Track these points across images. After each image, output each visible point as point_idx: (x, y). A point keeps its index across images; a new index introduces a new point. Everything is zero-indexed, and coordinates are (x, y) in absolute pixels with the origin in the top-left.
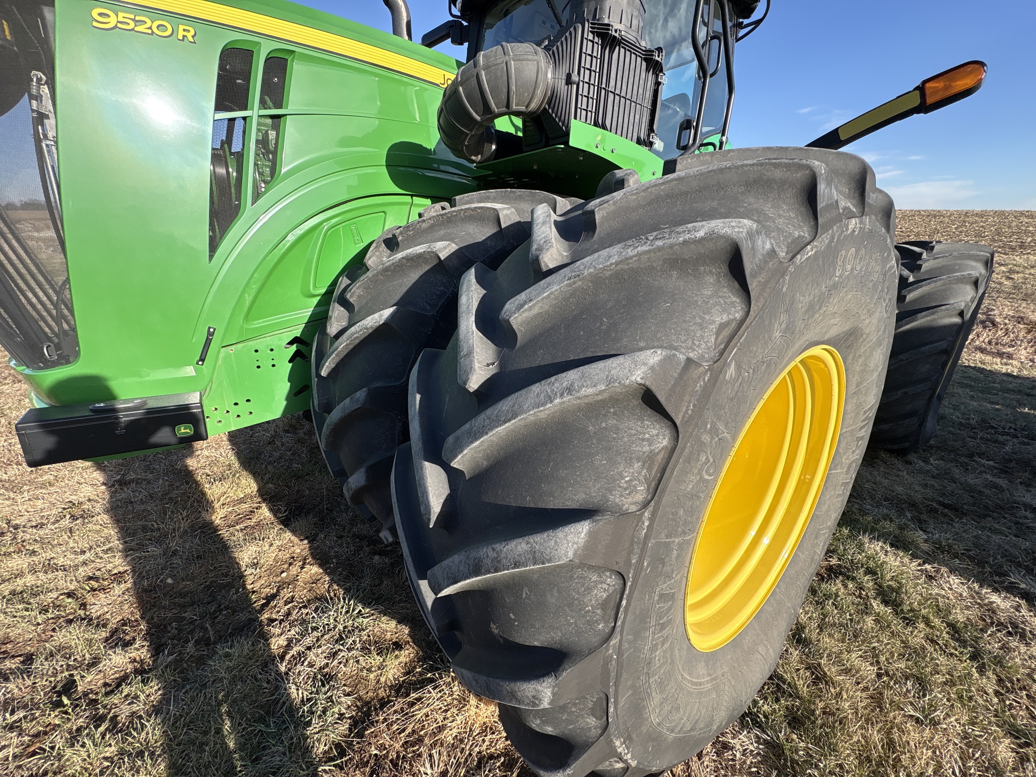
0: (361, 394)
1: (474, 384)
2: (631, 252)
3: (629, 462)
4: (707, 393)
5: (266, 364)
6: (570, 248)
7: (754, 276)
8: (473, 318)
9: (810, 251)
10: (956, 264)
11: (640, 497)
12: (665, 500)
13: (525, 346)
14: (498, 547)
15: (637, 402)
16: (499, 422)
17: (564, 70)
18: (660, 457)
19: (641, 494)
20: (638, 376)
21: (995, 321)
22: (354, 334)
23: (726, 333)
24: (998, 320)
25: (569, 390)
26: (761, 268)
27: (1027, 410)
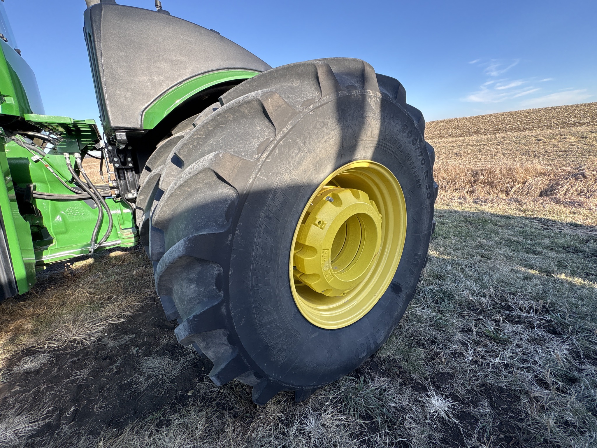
27: (563, 276)
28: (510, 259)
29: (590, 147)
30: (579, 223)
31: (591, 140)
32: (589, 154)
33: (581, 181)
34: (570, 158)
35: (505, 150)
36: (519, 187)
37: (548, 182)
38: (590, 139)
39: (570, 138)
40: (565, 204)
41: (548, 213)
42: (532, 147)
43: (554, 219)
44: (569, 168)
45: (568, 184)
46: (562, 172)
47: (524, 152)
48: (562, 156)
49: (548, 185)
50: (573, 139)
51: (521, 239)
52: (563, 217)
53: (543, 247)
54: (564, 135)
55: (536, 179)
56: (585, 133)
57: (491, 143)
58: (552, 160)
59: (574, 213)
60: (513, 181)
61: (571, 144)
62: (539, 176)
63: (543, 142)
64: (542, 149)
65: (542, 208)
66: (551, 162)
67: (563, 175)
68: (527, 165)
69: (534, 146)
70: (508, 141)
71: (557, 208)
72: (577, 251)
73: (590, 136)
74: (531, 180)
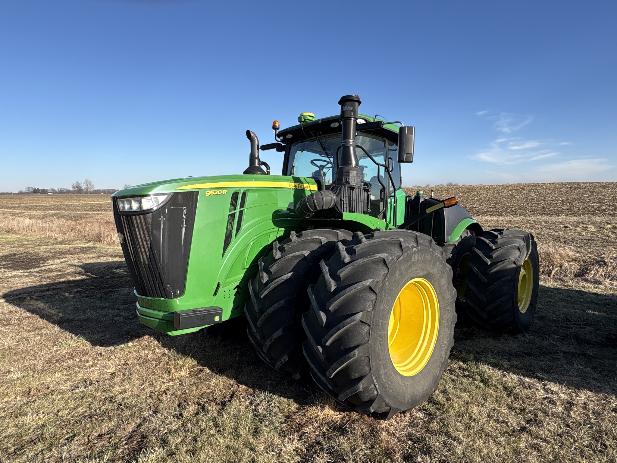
0: (282, 302)
1: (332, 290)
2: (365, 260)
3: (368, 302)
4: (382, 287)
5: (227, 296)
6: (350, 257)
7: (389, 264)
8: (329, 275)
9: (402, 258)
10: (511, 241)
11: (371, 309)
12: (376, 310)
13: (343, 281)
14: (343, 322)
15: (369, 290)
16: (341, 296)
17: (339, 197)
18: (374, 301)
19: (371, 308)
20: (368, 284)
21: (605, 261)
22: (278, 282)
23: (384, 276)
24: (606, 261)
25: (356, 288)
26: (390, 263)
27: (590, 312)
28: (565, 306)
29: (607, 238)
30: (599, 293)
31: (608, 232)
32: (607, 243)
33: (604, 267)
34: (593, 246)
35: (538, 234)
36: (557, 270)
37: (579, 267)
38: (606, 230)
39: (591, 228)
40: (591, 282)
41: (581, 287)
42: (561, 233)
43: (585, 291)
44: (593, 256)
45: (594, 269)
46: (588, 259)
47: (555, 237)
48: (587, 244)
49: (579, 269)
50: (593, 229)
51: (569, 299)
52: (590, 290)
53: (581, 302)
54: (586, 224)
55: (570, 264)
56: (602, 224)
57: (525, 226)
58: (579, 247)
59: (596, 288)
60: (551, 265)
61: (592, 233)
62: (571, 262)
63: (570, 229)
64: (570, 236)
65: (577, 285)
66: (578, 249)
67: (589, 261)
68: (560, 250)
69: (562, 232)
70: (540, 226)
71: (587, 284)
72: (596, 304)
73: (606, 227)
74: (566, 265)
